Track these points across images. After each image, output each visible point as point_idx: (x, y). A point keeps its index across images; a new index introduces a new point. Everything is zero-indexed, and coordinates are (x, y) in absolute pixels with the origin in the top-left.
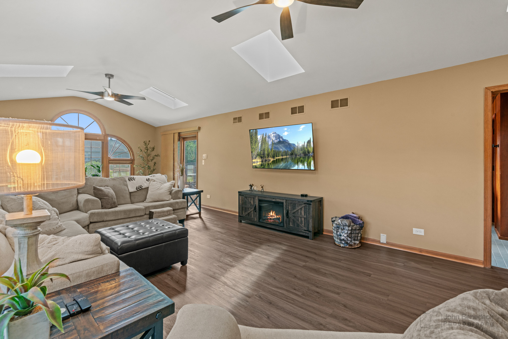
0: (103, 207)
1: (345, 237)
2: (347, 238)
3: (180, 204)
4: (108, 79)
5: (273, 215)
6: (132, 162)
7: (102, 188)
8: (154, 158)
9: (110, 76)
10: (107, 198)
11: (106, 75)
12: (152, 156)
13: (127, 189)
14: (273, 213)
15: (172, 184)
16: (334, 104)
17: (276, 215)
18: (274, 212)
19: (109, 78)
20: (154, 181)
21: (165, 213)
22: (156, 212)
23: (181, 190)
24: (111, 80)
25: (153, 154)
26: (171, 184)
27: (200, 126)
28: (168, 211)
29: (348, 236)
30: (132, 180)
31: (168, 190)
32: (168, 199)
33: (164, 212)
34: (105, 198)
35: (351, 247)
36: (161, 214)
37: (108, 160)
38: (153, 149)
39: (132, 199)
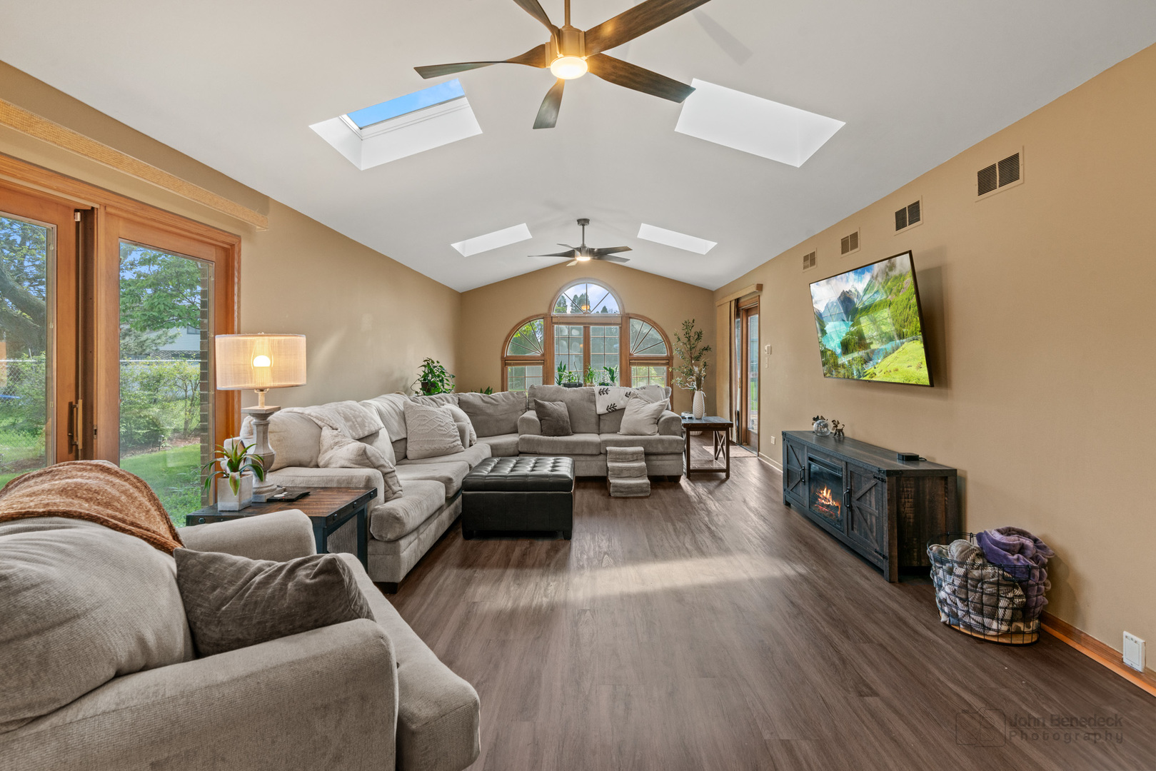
0: (543, 433)
1: (948, 594)
2: (952, 597)
3: (666, 445)
4: (582, 227)
5: (828, 496)
6: (668, 361)
7: (546, 403)
8: (701, 354)
9: (583, 222)
10: (550, 418)
11: (579, 221)
12: (698, 348)
13: (594, 409)
14: (827, 493)
15: (665, 405)
16: (986, 181)
17: (833, 499)
18: (829, 492)
19: (583, 225)
20: (637, 398)
21: (627, 457)
22: (611, 452)
23: (678, 418)
24: (585, 227)
25: (701, 345)
26: (661, 405)
27: (761, 283)
28: (633, 454)
29: (954, 592)
30: (604, 394)
31: (651, 415)
32: (649, 433)
33: (626, 454)
34: (547, 418)
35: (970, 633)
36: (621, 457)
37: (628, 358)
38: (699, 335)
39: (601, 426)
